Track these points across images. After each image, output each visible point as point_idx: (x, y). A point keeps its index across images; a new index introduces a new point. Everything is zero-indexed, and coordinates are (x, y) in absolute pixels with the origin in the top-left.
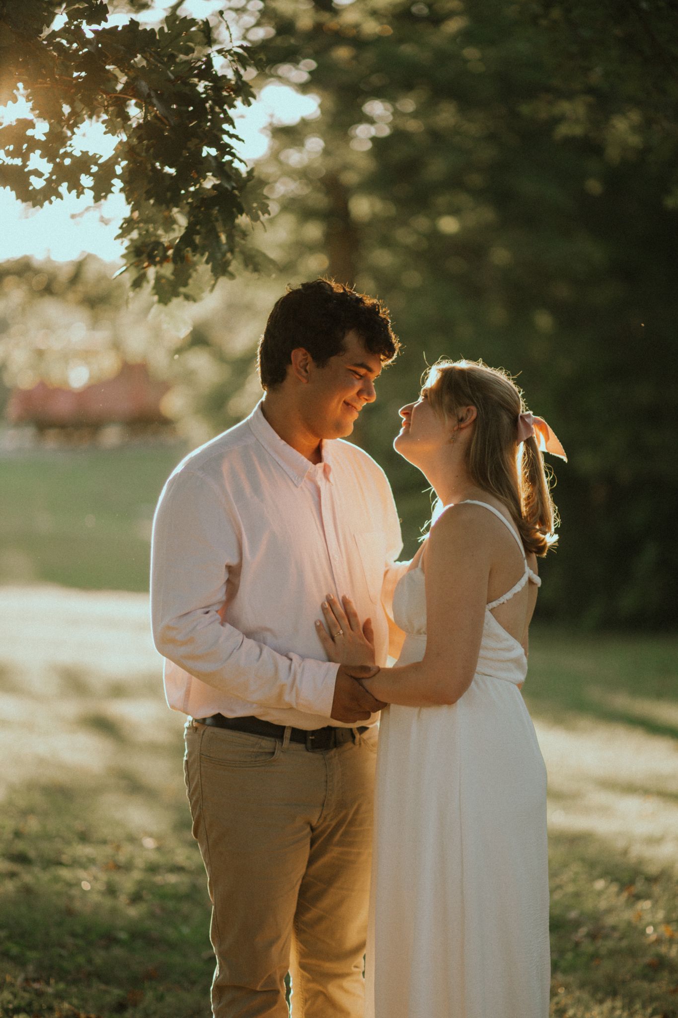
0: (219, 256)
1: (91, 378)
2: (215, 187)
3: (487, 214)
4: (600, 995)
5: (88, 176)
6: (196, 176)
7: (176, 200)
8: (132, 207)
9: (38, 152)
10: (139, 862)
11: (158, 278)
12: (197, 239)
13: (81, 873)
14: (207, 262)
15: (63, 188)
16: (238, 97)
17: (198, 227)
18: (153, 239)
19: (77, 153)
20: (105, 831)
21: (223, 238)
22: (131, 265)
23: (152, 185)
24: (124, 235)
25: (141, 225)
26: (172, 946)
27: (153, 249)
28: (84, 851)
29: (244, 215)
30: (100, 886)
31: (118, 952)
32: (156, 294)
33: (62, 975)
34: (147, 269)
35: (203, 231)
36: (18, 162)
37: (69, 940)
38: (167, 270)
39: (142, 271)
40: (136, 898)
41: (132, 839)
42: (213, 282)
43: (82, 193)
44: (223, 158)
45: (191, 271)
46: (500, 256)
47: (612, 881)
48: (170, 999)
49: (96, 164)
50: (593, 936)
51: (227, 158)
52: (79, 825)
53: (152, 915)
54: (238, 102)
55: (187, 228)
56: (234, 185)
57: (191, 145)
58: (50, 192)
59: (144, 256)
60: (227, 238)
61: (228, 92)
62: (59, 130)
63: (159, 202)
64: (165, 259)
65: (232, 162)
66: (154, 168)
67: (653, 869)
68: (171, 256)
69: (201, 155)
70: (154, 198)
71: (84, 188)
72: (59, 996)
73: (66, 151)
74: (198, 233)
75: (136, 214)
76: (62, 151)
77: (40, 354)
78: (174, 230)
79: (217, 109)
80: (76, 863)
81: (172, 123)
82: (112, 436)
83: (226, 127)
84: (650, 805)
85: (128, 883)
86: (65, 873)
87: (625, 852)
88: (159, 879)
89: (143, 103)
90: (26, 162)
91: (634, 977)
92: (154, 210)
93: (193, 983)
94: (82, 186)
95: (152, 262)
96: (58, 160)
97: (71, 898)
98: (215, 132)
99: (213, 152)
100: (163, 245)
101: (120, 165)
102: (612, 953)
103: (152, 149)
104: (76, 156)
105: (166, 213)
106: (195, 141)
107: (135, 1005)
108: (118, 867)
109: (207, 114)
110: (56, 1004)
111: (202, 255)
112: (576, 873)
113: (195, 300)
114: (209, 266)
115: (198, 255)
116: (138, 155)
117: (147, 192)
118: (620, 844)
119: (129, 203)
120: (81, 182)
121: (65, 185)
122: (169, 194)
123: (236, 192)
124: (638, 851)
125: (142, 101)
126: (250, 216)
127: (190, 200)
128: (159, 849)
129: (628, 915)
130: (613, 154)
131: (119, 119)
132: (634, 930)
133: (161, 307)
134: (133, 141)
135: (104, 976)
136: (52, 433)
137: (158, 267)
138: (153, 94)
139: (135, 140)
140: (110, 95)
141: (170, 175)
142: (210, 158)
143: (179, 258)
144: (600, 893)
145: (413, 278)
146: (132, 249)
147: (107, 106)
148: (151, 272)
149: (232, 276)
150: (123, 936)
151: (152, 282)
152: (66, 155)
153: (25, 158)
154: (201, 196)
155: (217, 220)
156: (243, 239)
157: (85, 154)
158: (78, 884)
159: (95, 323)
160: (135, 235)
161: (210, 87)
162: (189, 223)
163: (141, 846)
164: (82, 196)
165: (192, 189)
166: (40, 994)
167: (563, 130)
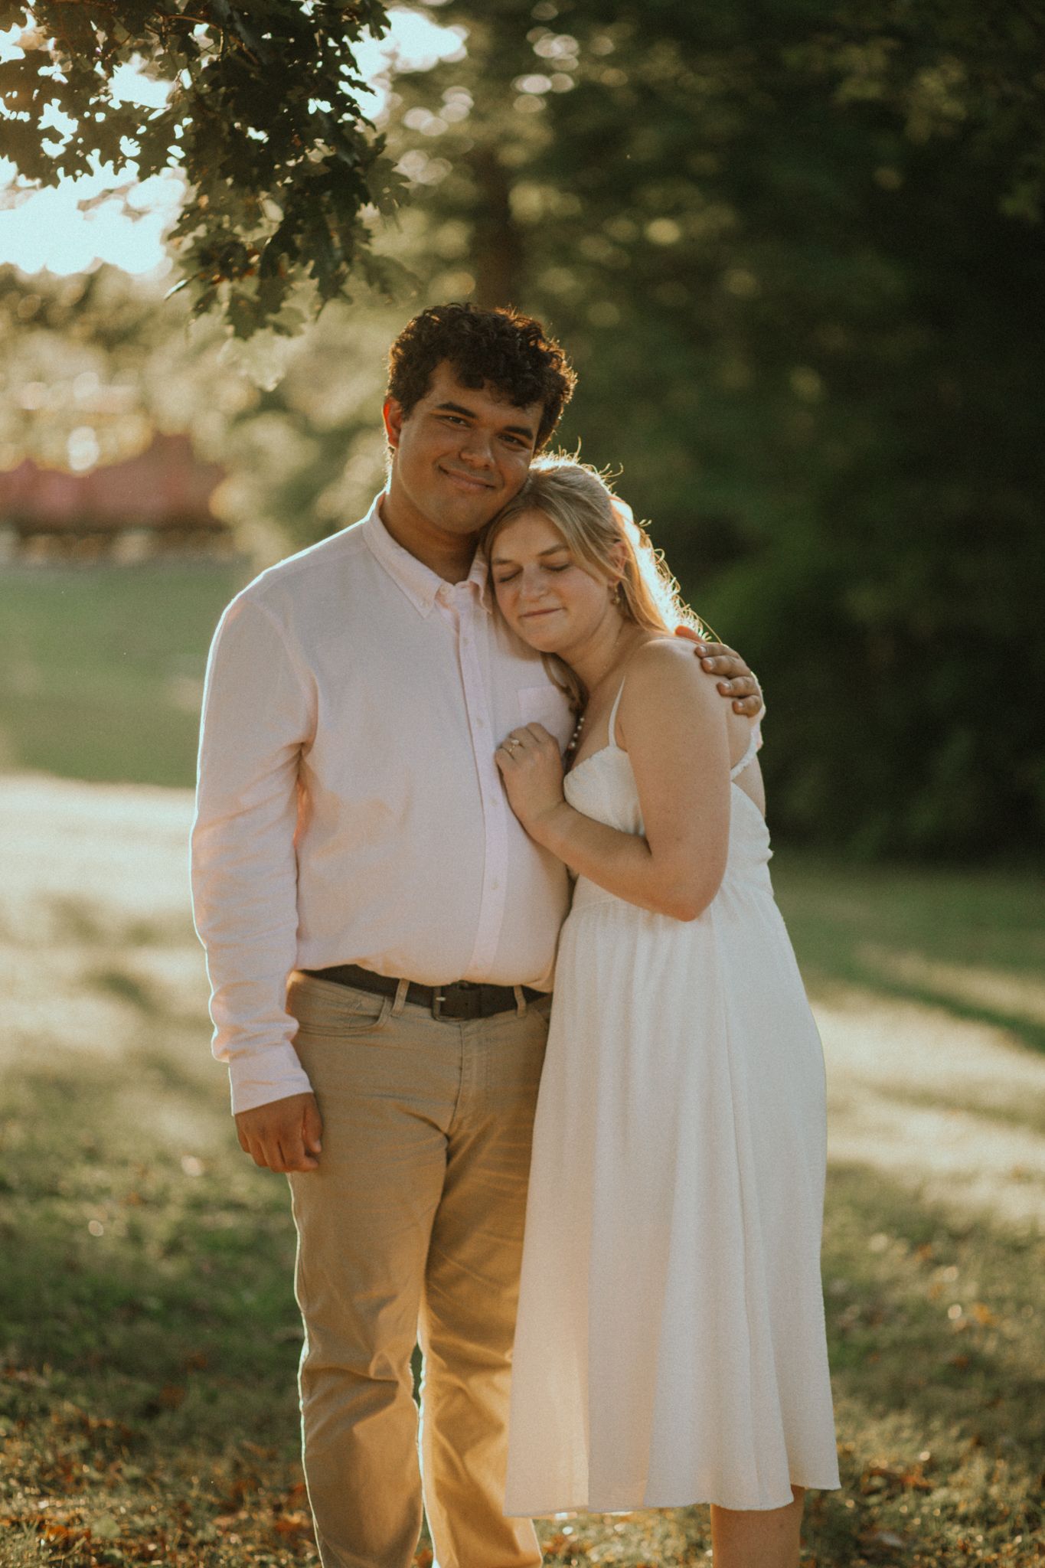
0: (330, 266)
1: (102, 456)
2: (326, 161)
3: (720, 217)
4: (880, 1407)
5: (132, 140)
6: (299, 143)
7: (266, 180)
8: (199, 190)
9: (56, 102)
10: (178, 1193)
11: (235, 299)
12: (298, 240)
13: (89, 1210)
14: (312, 276)
15: (93, 157)
16: (364, 24)
17: (300, 222)
18: (228, 238)
19: (115, 105)
20: (125, 1147)
21: (336, 240)
22: (195, 277)
23: (230, 156)
24: (184, 232)
25: (211, 217)
26: (227, 1321)
27: (229, 255)
28: (92, 1176)
29: (370, 205)
30: (118, 1229)
31: (147, 1328)
32: (231, 323)
33: (60, 1361)
34: (217, 285)
35: (307, 227)
36: (25, 116)
37: (71, 1310)
38: (249, 287)
39: (210, 288)
40: (173, 1248)
41: (167, 1160)
42: (318, 307)
43: (123, 165)
44: (340, 117)
45: (285, 288)
46: (740, 282)
47: (898, 1237)
48: (227, 1400)
49: (144, 122)
50: (868, 1319)
51: (347, 117)
52: (84, 1137)
53: (197, 1274)
54: (365, 32)
55: (281, 223)
56: (357, 158)
57: (292, 96)
58: (74, 163)
59: (215, 266)
60: (342, 239)
61: (351, 16)
62: (89, 69)
63: (239, 183)
64: (247, 269)
65: (354, 123)
66: (232, 129)
67: (959, 1222)
68: (259, 265)
69: (307, 111)
70: (233, 176)
71: (125, 158)
72: (60, 1392)
73: (99, 100)
74: (300, 231)
75: (204, 201)
76: (92, 101)
77: (28, 417)
78: (260, 225)
79: (331, 43)
80: (81, 1194)
81: (264, 61)
82: (133, 547)
83: (345, 69)
84: (957, 1125)
85: (160, 1225)
86: (65, 1210)
87: (917, 1196)
88: (207, 1220)
89: (221, 30)
90: (38, 116)
91: (931, 1381)
92: (233, 194)
93: (260, 1376)
94: (122, 155)
95: (227, 273)
96: (87, 114)
97: (74, 1247)
98: (329, 76)
99: (326, 107)
100: (245, 248)
101: (181, 124)
102: (897, 1346)
103: (233, 101)
104: (113, 109)
105: (250, 201)
106: (300, 90)
107: (173, 1407)
108: (144, 1201)
109: (317, 49)
110: (52, 1405)
111: (305, 264)
112: (844, 1226)
113: (290, 334)
114: (315, 282)
115: (298, 265)
116: (210, 109)
117: (222, 167)
118: (910, 1183)
119: (193, 183)
120: (122, 148)
121: (96, 152)
122: (255, 171)
123: (358, 170)
124: (935, 1194)
125: (218, 27)
126: (379, 207)
127: (288, 180)
128: (208, 1175)
129: (919, 1289)
130: (919, 128)
131: (182, 54)
132: (929, 1311)
133: (239, 343)
134: (202, 88)
135: (123, 1363)
136: (42, 540)
137: (236, 283)
138: (236, 15)
139: (205, 86)
140: (170, 17)
141: (259, 142)
142: (321, 118)
143: (270, 269)
144: (878, 1257)
145: (607, 313)
146: (195, 254)
147: (165, 34)
148: (225, 288)
149: (348, 299)
150: (153, 1304)
151: (226, 305)
152: (100, 106)
153: (37, 112)
154: (306, 175)
155: (329, 212)
156: (367, 242)
157: (127, 105)
158: (83, 1225)
159: (112, 374)
160: (201, 231)
161: (321, 9)
162: (285, 215)
163: (181, 1171)
164: (122, 170)
165: (291, 163)
166: (28, 1389)
167: (850, 90)
